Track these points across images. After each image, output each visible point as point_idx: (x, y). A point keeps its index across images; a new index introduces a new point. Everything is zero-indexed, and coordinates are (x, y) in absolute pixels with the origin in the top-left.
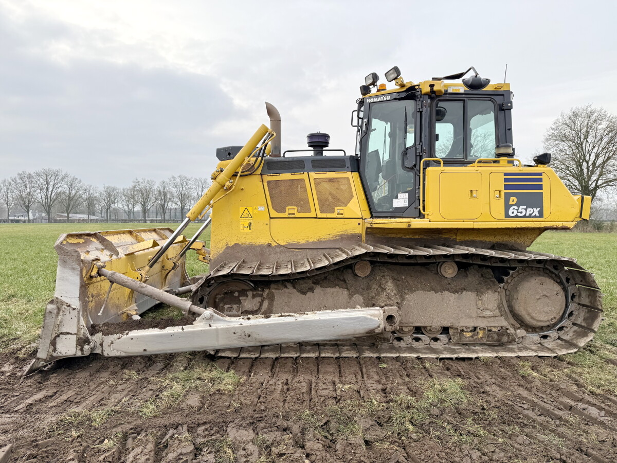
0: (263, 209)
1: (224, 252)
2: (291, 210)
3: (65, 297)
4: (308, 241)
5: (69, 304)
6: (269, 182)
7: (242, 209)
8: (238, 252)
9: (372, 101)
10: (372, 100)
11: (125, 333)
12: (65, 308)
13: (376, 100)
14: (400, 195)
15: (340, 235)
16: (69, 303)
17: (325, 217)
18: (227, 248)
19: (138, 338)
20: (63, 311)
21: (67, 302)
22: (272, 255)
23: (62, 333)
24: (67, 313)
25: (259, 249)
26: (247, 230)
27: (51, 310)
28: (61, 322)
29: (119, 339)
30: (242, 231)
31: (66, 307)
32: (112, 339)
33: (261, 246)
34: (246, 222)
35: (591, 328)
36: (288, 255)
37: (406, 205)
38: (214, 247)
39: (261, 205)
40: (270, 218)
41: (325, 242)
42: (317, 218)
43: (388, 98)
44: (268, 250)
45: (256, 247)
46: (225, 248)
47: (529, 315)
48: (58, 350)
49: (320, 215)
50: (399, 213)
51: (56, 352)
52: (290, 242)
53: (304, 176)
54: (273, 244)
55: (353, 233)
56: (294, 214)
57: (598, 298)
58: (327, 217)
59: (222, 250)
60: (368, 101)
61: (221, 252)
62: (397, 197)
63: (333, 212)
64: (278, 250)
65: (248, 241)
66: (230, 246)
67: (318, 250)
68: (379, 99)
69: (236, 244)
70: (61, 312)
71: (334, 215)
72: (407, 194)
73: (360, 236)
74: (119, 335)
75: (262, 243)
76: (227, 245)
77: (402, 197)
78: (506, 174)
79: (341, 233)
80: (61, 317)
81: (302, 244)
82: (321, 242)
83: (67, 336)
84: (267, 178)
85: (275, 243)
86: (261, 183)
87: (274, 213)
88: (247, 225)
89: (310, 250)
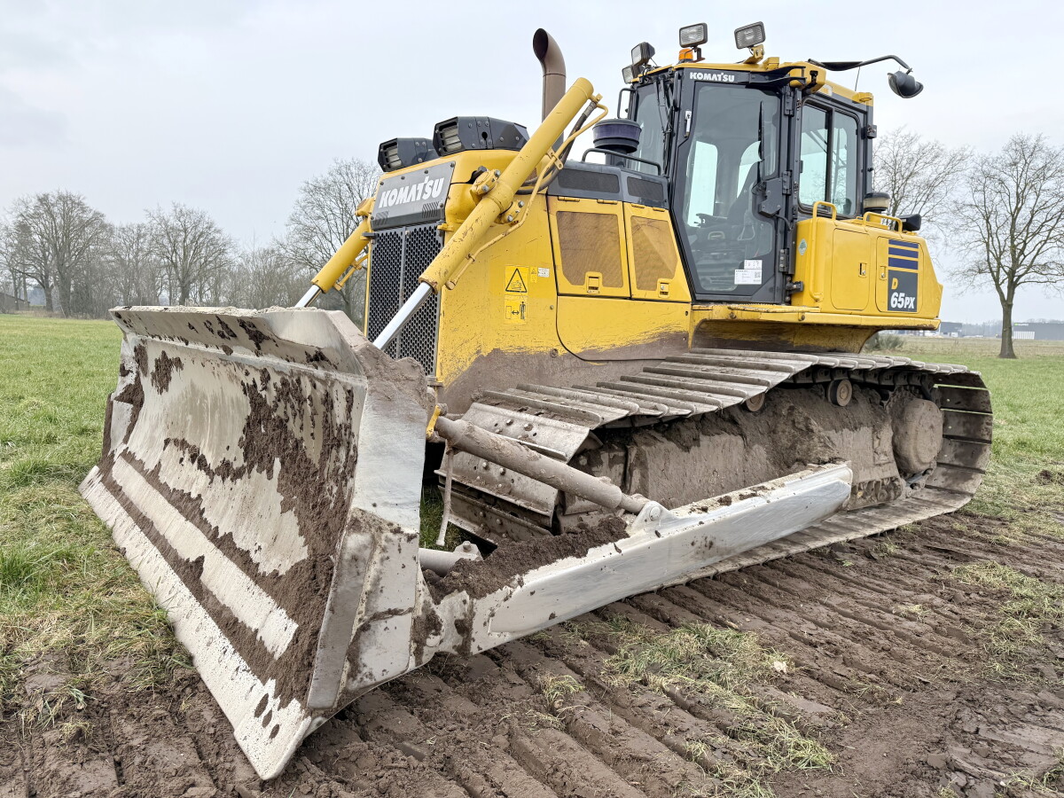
0: (546, 273)
1: (471, 369)
2: (594, 279)
3: (386, 504)
4: (614, 345)
5: (395, 526)
6: (560, 213)
7: (509, 271)
8: (499, 369)
9: (700, 79)
10: (700, 76)
11: (515, 582)
12: (388, 540)
13: (707, 77)
14: (747, 263)
15: (660, 335)
16: (397, 522)
17: (643, 297)
18: (477, 360)
19: (543, 587)
20: (384, 550)
21: (389, 519)
22: (558, 375)
23: (377, 617)
24: (393, 551)
25: (535, 362)
26: (516, 318)
27: (356, 552)
28: (377, 580)
29: (506, 599)
30: (509, 322)
31: (390, 535)
32: (493, 604)
33: (539, 356)
34: (514, 301)
35: (973, 466)
36: (583, 373)
37: (758, 281)
38: (450, 357)
39: (544, 266)
40: (558, 294)
41: (638, 347)
42: (630, 298)
43: (732, 79)
44: (550, 362)
45: (533, 357)
46: (473, 359)
47: (917, 456)
48: (365, 670)
49: (637, 293)
50: (746, 294)
51: (359, 677)
52: (588, 346)
53: (616, 209)
54: (561, 351)
55: (678, 330)
56: (597, 288)
57: (985, 425)
58: (647, 297)
59: (468, 364)
60: (693, 76)
61: (465, 369)
62: (741, 267)
63: (655, 288)
64: (567, 363)
65: (519, 343)
66: (485, 355)
67: (628, 363)
68: (714, 78)
69: (496, 351)
70: (378, 551)
71: (655, 295)
72: (760, 262)
73: (686, 336)
74: (507, 589)
75: (542, 349)
76: (478, 352)
77: (752, 266)
78: (892, 242)
79: (662, 330)
80: (378, 566)
81: (606, 352)
82: (633, 347)
83: (389, 621)
84: (558, 205)
85: (563, 349)
86: (546, 213)
87: (565, 286)
88: (517, 309)
89: (616, 364)
